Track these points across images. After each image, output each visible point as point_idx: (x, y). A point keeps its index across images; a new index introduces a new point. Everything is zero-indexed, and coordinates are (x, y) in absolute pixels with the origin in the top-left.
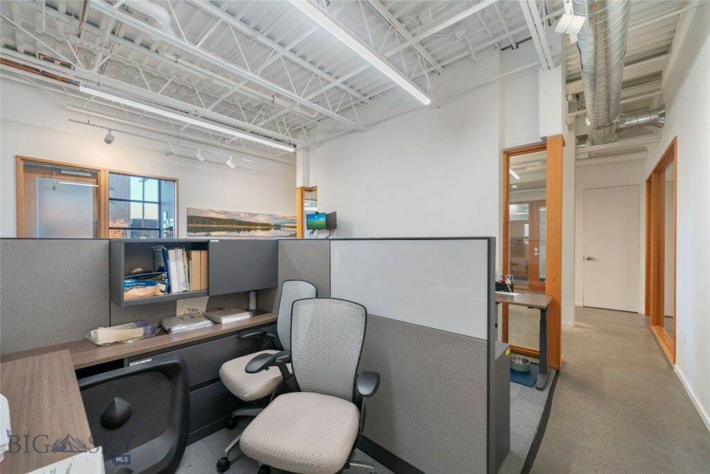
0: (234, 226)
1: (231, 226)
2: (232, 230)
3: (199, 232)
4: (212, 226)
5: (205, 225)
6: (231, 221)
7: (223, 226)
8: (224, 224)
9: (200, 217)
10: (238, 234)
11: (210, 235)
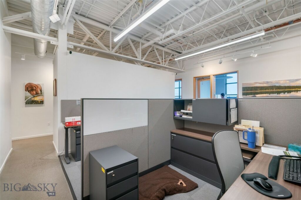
0: (274, 90)
1: (271, 90)
2: (273, 93)
3: (248, 95)
4: (257, 91)
5: (252, 91)
6: (272, 87)
7: (265, 91)
8: (266, 90)
9: (249, 87)
10: (278, 95)
11: (255, 97)
